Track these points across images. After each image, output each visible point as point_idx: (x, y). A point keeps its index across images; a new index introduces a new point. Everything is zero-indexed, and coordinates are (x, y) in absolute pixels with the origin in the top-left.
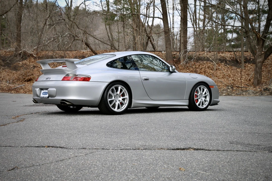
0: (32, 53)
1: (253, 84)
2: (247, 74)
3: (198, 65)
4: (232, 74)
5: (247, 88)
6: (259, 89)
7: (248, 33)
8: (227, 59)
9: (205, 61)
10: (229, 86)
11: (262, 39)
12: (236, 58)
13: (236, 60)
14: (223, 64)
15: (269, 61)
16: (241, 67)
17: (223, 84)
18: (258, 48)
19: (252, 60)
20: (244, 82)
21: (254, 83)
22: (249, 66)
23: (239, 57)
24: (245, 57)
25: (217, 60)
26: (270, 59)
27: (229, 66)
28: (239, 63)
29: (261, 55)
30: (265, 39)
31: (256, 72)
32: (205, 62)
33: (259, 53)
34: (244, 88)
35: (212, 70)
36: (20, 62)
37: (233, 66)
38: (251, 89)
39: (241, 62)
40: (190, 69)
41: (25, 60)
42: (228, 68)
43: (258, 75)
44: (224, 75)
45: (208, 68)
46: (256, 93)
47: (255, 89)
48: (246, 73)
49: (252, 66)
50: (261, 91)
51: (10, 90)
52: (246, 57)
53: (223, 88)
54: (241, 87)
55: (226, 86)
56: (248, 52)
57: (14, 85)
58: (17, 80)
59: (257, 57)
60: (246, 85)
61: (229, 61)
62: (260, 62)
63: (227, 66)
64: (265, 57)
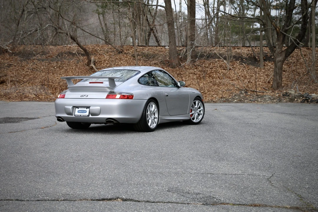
1: (271, 87)
2: (266, 75)
3: (208, 63)
4: (249, 75)
5: (264, 93)
7: (266, 26)
8: (243, 56)
9: (217, 58)
10: (242, 90)
11: (283, 34)
12: (255, 55)
13: (255, 58)
14: (238, 62)
15: (293, 58)
16: (259, 66)
17: (236, 88)
18: (278, 44)
19: (273, 57)
20: (261, 85)
21: (273, 86)
22: (270, 64)
23: (257, 54)
24: (265, 54)
25: (231, 57)
26: (295, 57)
27: (245, 65)
28: (257, 61)
29: (281, 53)
30: (286, 33)
31: (276, 73)
32: (217, 60)
33: (279, 50)
34: (260, 92)
35: (225, 70)
37: (250, 65)
38: (269, 94)
39: (259, 60)
40: (198, 68)
42: (245, 67)
43: (278, 77)
44: (239, 76)
45: (221, 68)
46: (273, 100)
47: (273, 93)
48: (266, 74)
49: (272, 64)
50: (279, 96)
52: (267, 54)
53: (235, 92)
54: (256, 92)
55: (239, 90)
59: (276, 55)
60: (263, 88)
61: (246, 59)
62: (280, 61)
63: (243, 65)
64: (286, 55)
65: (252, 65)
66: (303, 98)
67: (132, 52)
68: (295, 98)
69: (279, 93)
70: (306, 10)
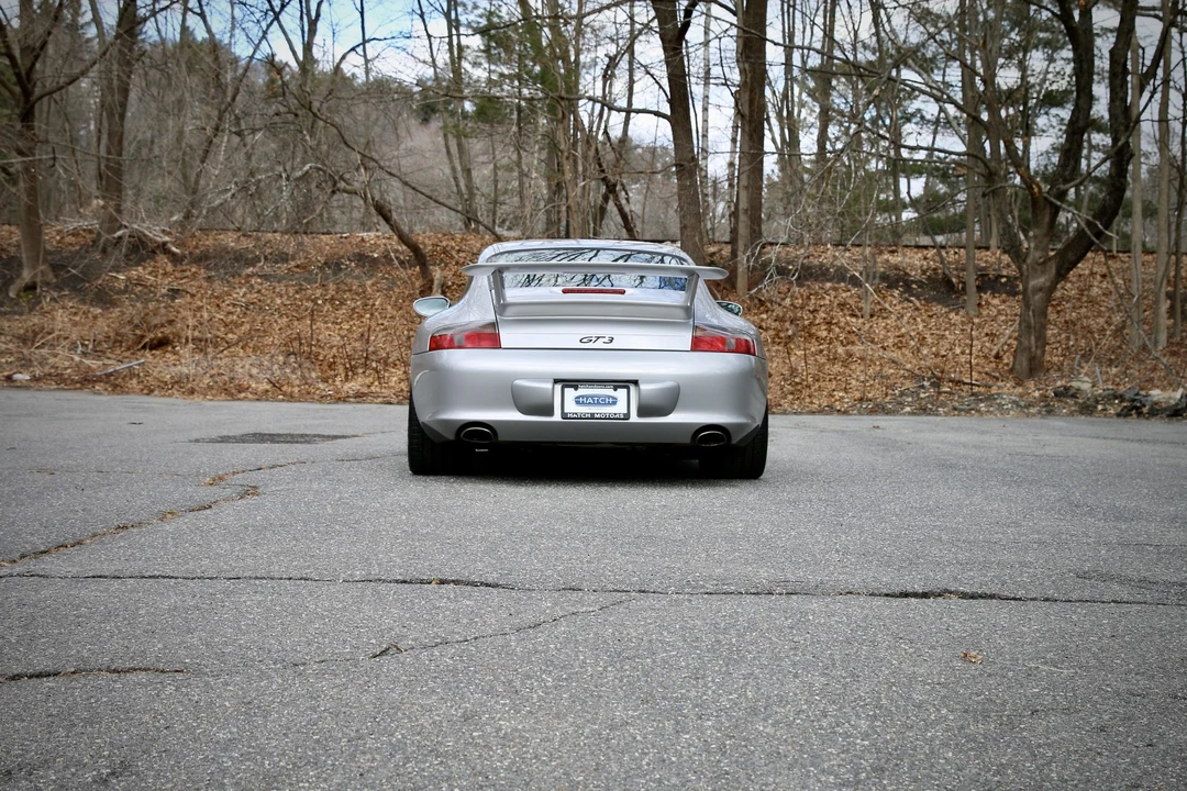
0: (167, 239)
1: (1011, 371)
2: (987, 335)
3: (802, 295)
4: (932, 334)
5: (990, 387)
6: (1039, 390)
7: (997, 178)
8: (910, 276)
9: (829, 280)
10: (923, 377)
11: (1051, 203)
12: (947, 272)
13: (949, 282)
14: (896, 293)
15: (1069, 285)
16: (963, 308)
17: (902, 372)
18: (1035, 236)
19: (1004, 280)
20: (978, 365)
21: (1017, 367)
22: (996, 302)
23: (956, 269)
24: (981, 271)
25: (875, 277)
26: (1074, 279)
27: (918, 304)
28: (956, 292)
29: (1044, 262)
30: (1062, 202)
31: (1026, 328)
32: (828, 285)
33: (1038, 254)
34: (980, 386)
35: (857, 316)
36: (118, 272)
37: (934, 304)
38: (1007, 390)
39: (964, 289)
40: (772, 311)
41: (138, 264)
42: (917, 309)
43: (1033, 338)
44: (902, 336)
45: (842, 310)
46: (1026, 407)
47: (1020, 390)
48: (985, 331)
49: (1004, 302)
50: (1044, 397)
51: (87, 381)
52: (984, 269)
53: (902, 384)
54: (972, 384)
55: (913, 376)
56: (987, 248)
57: (100, 363)
58: (111, 344)
59: (1028, 269)
60: (987, 373)
61: (920, 284)
62: (1041, 289)
63: (911, 301)
64: (1058, 272)
65: (939, 303)
66: (1121, 402)
68: (1097, 402)
69: (1042, 389)
70: (1125, 130)
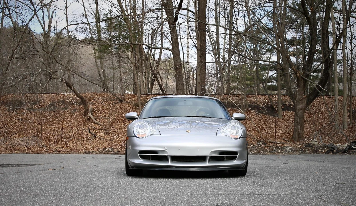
1: (292, 138)
2: (285, 126)
4: (266, 126)
5: (284, 144)
6: (300, 145)
7: (285, 70)
8: (259, 105)
9: (230, 107)
10: (260, 141)
11: (304, 79)
12: (272, 104)
13: (272, 107)
14: (254, 111)
15: (315, 108)
16: (277, 116)
17: (253, 139)
18: (299, 91)
19: (292, 106)
20: (281, 136)
21: (294, 137)
22: (289, 114)
23: (274, 103)
25: (246, 106)
26: (316, 106)
27: (261, 115)
28: (275, 111)
29: (302, 100)
30: (307, 78)
31: (296, 122)
32: (230, 109)
33: (300, 97)
34: (280, 144)
37: (267, 115)
38: (289, 145)
39: (277, 109)
42: (261, 117)
43: (299, 126)
44: (255, 126)
46: (294, 151)
47: (294, 145)
48: (285, 124)
49: (292, 114)
50: (301, 147)
52: (285, 102)
53: (252, 143)
54: (276, 143)
55: (257, 141)
59: (296, 102)
60: (283, 139)
61: (262, 108)
62: (301, 109)
63: (259, 114)
64: (307, 103)
65: (269, 115)
66: (327, 148)
67: (135, 101)
68: (319, 149)
69: (301, 144)
70: (328, 53)
